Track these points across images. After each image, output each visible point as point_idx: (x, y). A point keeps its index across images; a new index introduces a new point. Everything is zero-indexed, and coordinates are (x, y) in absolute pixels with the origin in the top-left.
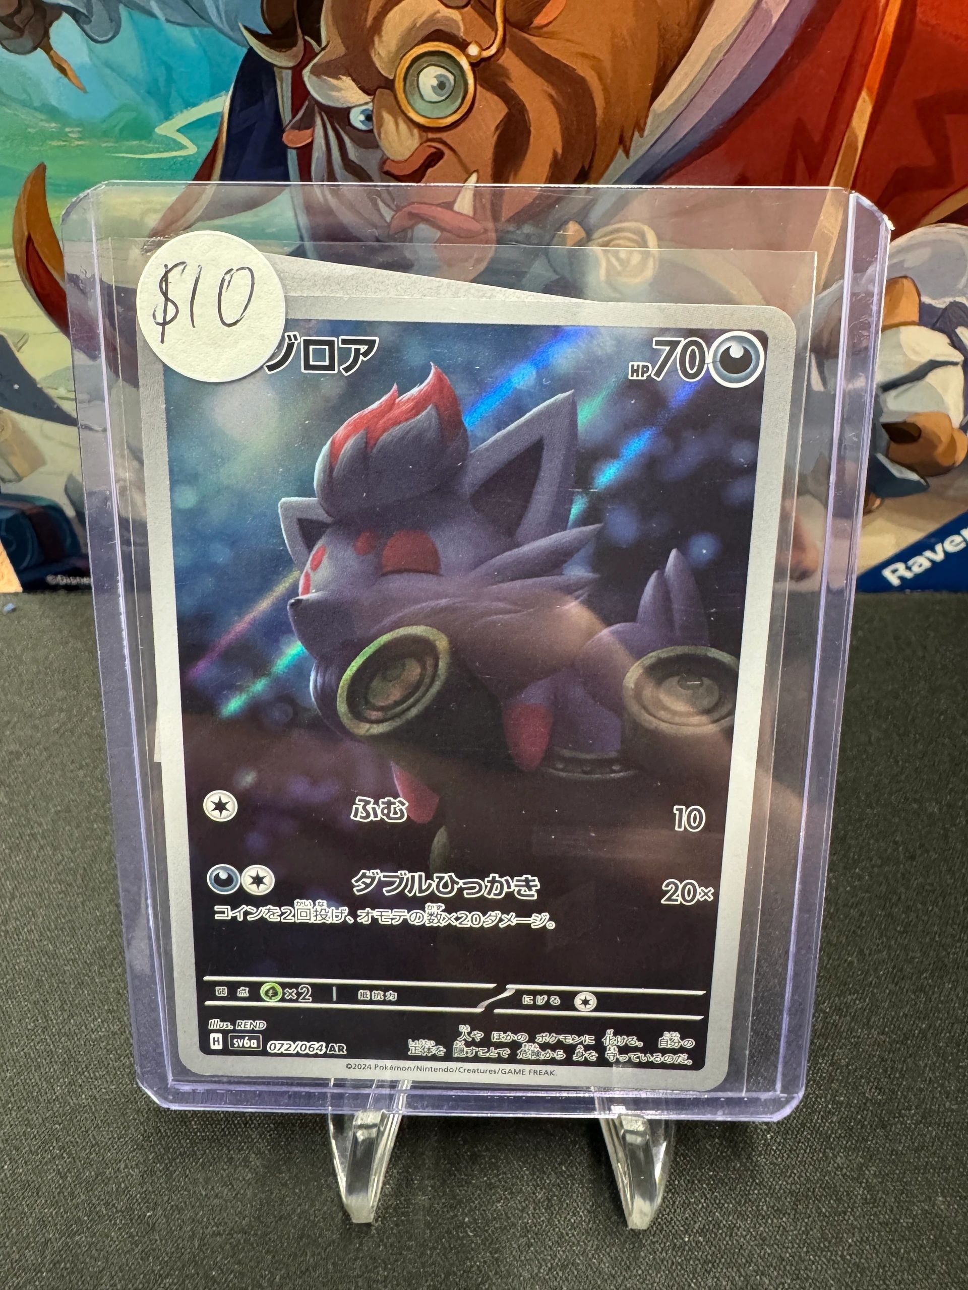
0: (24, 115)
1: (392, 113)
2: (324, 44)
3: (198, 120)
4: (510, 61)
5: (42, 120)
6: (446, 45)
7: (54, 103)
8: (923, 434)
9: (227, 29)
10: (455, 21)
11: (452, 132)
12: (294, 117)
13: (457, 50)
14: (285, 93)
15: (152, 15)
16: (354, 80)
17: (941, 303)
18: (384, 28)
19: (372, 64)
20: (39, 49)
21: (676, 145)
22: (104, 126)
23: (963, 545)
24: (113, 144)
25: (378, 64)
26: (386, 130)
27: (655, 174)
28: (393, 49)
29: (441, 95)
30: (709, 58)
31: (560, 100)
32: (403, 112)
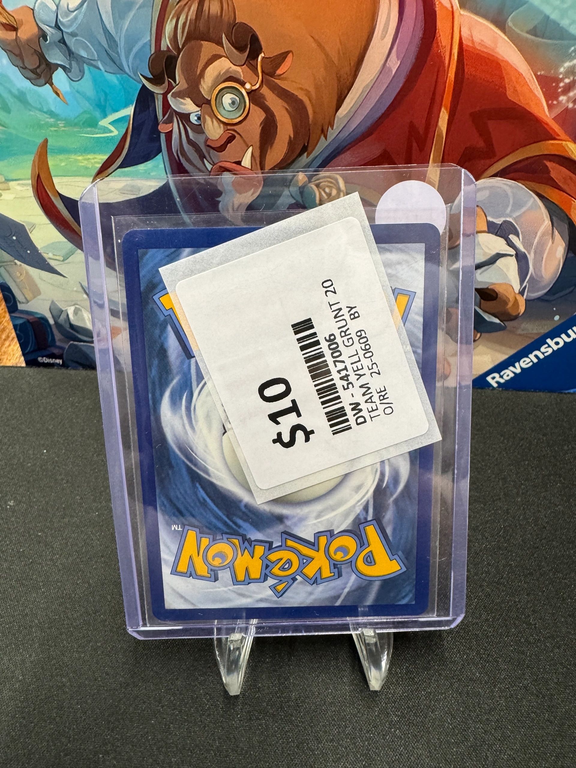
0: (39, 115)
1: (210, 116)
2: (177, 82)
3: (119, 119)
4: (265, 91)
5: (47, 118)
6: (235, 84)
7: (53, 109)
8: (499, 296)
9: (132, 75)
10: (238, 72)
11: (240, 126)
12: (164, 117)
13: (240, 86)
14: (159, 107)
15: (99, 68)
16: (192, 100)
17: (499, 221)
18: (205, 75)
19: (201, 92)
20: (47, 84)
21: (350, 133)
22: (76, 121)
23: (531, 364)
24: (79, 130)
25: (203, 93)
26: (208, 125)
27: (340, 148)
28: (210, 85)
29: (233, 108)
30: (362, 91)
31: (291, 111)
32: (215, 116)
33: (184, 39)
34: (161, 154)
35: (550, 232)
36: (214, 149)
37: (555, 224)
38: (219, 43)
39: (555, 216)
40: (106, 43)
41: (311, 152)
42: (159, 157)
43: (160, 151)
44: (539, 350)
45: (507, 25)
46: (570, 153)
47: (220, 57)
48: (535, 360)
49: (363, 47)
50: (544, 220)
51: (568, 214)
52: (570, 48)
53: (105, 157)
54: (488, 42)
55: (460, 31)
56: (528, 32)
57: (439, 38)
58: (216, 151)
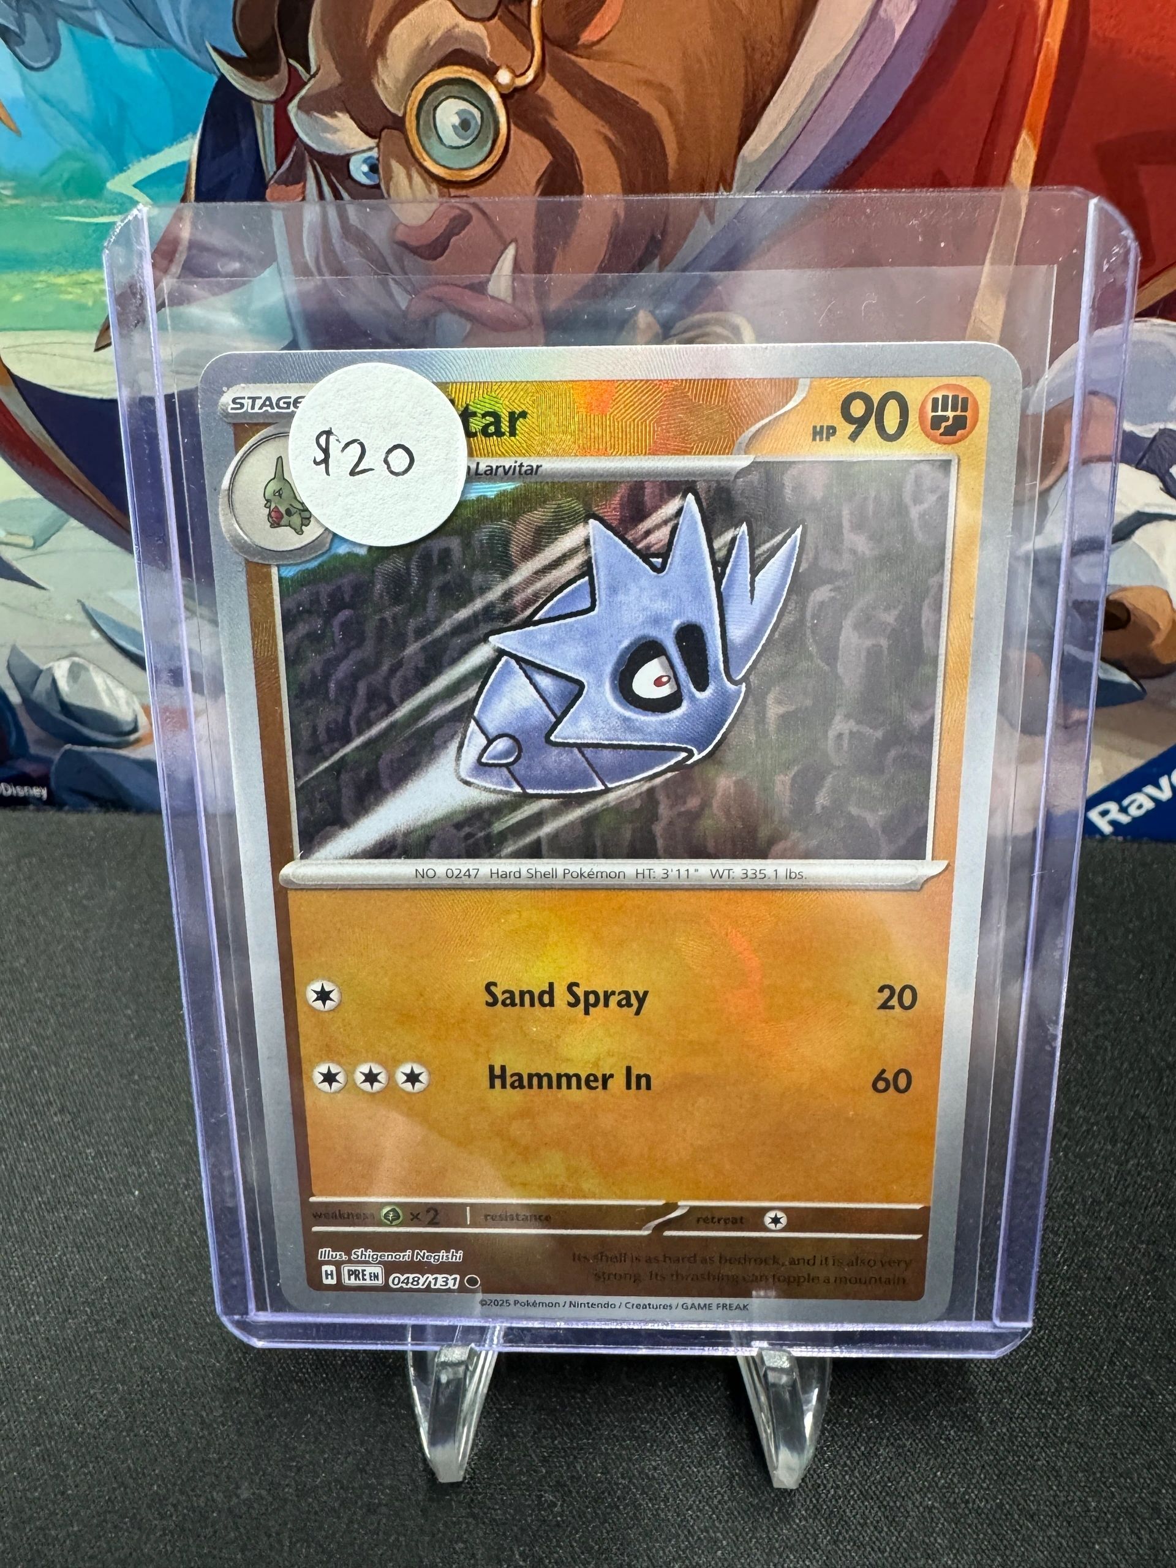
1: (402, 161)
2: (313, 69)
3: (159, 172)
4: (552, 91)
6: (470, 71)
8: (1132, 618)
9: (191, 51)
10: (480, 39)
11: (481, 187)
12: (278, 168)
13: (483, 77)
14: (267, 137)
15: (99, 33)
16: (352, 118)
17: (1147, 431)
18: (389, 49)
19: (377, 96)
22: (45, 179)
24: (55, 204)
25: (382, 97)
26: (396, 185)
28: (401, 75)
29: (466, 139)
30: (812, 87)
31: (619, 144)
32: (417, 160)
34: (274, 265)
36: (415, 251)
41: (671, 257)
42: (270, 272)
43: (270, 256)
58: (421, 257)
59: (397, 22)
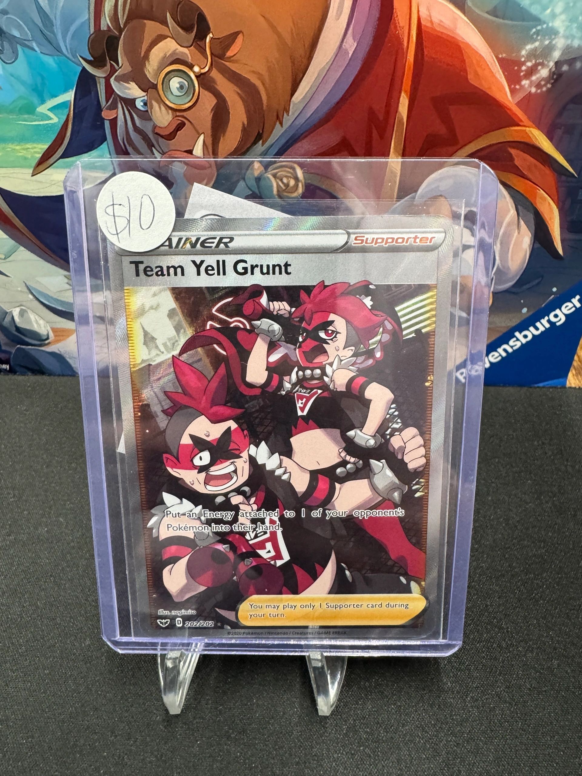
1: (157, 101)
2: (120, 65)
3: (58, 105)
6: (183, 66)
9: (71, 57)
10: (186, 54)
11: (189, 112)
12: (107, 102)
13: (188, 69)
14: (102, 91)
15: (33, 49)
16: (136, 84)
17: (463, 211)
18: (150, 57)
19: (146, 76)
21: (307, 120)
22: (11, 107)
23: (500, 358)
24: (15, 117)
25: (148, 76)
26: (155, 111)
27: (297, 137)
28: (156, 68)
29: (182, 93)
30: (318, 74)
31: (243, 96)
32: (163, 101)
33: (125, 18)
34: (106, 143)
35: (516, 222)
36: (162, 137)
37: (521, 213)
38: (164, 23)
39: (521, 206)
40: (40, 20)
41: (266, 140)
42: (104, 146)
43: (104, 139)
44: (508, 344)
45: (466, 5)
46: (534, 140)
47: (165, 37)
48: (504, 354)
49: (317, 27)
50: (509, 211)
51: (533, 203)
52: (531, 30)
53: (46, 147)
54: (447, 23)
55: (418, 11)
56: (487, 13)
57: (396, 19)
58: (165, 139)
59: (153, 47)
